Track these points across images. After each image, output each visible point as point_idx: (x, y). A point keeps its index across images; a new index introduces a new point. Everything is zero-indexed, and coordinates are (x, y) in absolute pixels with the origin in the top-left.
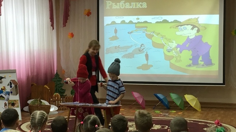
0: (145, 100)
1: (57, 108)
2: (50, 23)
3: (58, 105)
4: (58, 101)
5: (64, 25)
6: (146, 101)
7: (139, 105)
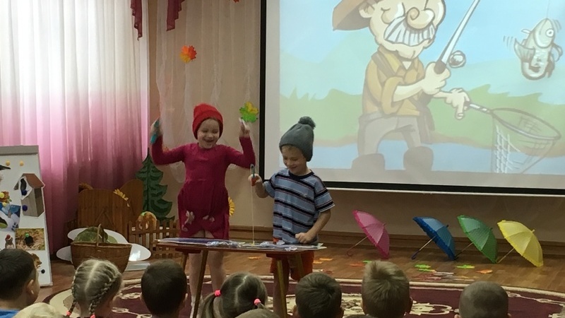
1: (148, 254)
3: (151, 244)
4: (151, 234)
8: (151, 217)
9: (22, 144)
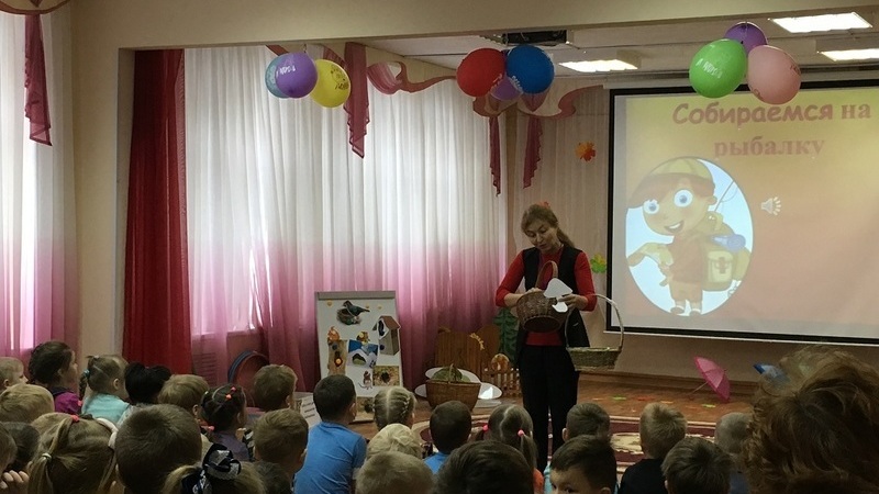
0: (730, 381)
1: (500, 393)
2: (490, 178)
3: (502, 384)
4: (502, 374)
5: (527, 182)
6: (733, 384)
7: (714, 393)
8: (504, 359)
9: (384, 289)
